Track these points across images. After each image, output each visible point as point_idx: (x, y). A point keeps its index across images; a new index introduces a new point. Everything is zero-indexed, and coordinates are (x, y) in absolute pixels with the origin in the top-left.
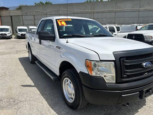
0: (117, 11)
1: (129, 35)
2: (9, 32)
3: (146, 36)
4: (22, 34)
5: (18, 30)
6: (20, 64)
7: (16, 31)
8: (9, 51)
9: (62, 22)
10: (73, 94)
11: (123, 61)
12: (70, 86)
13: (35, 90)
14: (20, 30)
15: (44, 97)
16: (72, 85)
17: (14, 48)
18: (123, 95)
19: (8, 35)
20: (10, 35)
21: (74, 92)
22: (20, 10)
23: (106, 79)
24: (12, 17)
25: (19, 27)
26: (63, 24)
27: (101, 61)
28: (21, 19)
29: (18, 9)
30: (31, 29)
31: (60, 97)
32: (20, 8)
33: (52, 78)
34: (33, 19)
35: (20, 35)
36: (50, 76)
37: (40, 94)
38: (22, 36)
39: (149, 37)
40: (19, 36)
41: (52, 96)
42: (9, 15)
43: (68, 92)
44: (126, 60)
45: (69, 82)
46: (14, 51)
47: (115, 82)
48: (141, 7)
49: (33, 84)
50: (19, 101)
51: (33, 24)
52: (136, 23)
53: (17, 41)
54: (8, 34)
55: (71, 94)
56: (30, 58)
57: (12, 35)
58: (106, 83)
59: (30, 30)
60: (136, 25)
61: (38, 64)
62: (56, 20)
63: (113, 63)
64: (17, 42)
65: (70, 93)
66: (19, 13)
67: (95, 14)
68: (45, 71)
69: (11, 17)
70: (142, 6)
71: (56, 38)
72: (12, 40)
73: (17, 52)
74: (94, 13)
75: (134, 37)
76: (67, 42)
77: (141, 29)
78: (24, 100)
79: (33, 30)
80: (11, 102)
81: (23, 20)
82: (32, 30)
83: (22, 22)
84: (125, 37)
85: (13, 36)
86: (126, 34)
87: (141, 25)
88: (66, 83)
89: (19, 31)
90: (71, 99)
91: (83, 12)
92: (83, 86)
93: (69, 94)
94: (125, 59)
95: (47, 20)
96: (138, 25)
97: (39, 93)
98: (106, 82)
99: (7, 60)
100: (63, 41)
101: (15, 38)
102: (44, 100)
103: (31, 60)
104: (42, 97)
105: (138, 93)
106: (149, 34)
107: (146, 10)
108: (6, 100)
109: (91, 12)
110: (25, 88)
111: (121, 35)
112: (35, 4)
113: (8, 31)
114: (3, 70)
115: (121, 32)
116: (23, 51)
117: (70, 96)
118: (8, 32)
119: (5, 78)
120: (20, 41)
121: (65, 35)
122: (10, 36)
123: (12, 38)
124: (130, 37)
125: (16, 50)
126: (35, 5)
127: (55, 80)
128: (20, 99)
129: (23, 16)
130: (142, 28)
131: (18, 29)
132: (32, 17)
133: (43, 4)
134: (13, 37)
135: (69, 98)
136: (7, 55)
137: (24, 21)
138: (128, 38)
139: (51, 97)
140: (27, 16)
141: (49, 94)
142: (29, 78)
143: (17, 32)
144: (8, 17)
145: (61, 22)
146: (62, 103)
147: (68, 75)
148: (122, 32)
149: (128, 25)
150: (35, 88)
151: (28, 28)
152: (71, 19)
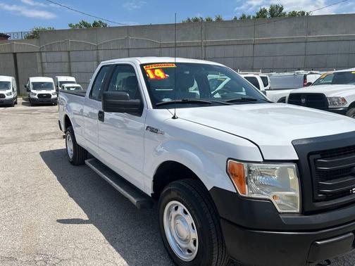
0: (257, 42)
1: (292, 96)
2: (11, 90)
3: (330, 98)
4: (39, 95)
5: (31, 86)
6: (46, 166)
7: (26, 87)
8: (14, 135)
9: (156, 71)
10: (192, 241)
11: (315, 160)
12: (184, 221)
13: (93, 232)
14: (37, 86)
15: (115, 248)
16: (189, 219)
17: (24, 128)
18: (318, 243)
19: (7, 97)
20: (12, 96)
21: (194, 235)
22: (35, 41)
23: (279, 205)
24: (18, 55)
25: (33, 80)
26: (158, 75)
27: (265, 161)
28: (39, 61)
29: (32, 37)
30: (62, 83)
31: (154, 246)
32: (36, 35)
33: (134, 200)
34: (67, 60)
35: (36, 97)
36: (128, 195)
37: (107, 242)
38: (41, 99)
39: (338, 101)
40: (34, 100)
41: (136, 244)
42: (10, 51)
43: (179, 234)
44: (322, 158)
45: (180, 211)
46: (26, 136)
47: (298, 211)
48: (309, 34)
49: (85, 217)
50: (57, 261)
51: (66, 70)
52: (304, 69)
53: (30, 110)
54: (8, 94)
55: (186, 241)
56: (71, 153)
57: (17, 97)
58: (280, 213)
59: (59, 84)
60: (302, 72)
61: (94, 168)
62: (142, 66)
63: (294, 165)
64: (30, 112)
65: (185, 237)
66: (33, 45)
67: (207, 48)
68: (114, 185)
69: (15, 54)
70: (314, 31)
71: (145, 108)
72: (16, 108)
73: (34, 138)
74: (205, 46)
75: (303, 100)
76: (174, 118)
77: (318, 83)
78: (68, 256)
79: (66, 85)
80: (39, 263)
81: (42, 63)
82: (63, 85)
83: (39, 67)
84: (282, 100)
85: (20, 100)
86: (286, 93)
87: (314, 72)
88: (174, 214)
89: (34, 89)
90: (187, 253)
91: (182, 45)
92: (221, 220)
93: (181, 239)
94: (319, 156)
95: (117, 65)
96: (309, 72)
97: (102, 237)
98: (279, 210)
99: (13, 158)
100: (164, 115)
101: (23, 104)
102: (117, 255)
103: (71, 157)
104: (111, 247)
105: (351, 234)
106: (336, 93)
107: (321, 40)
108: (24, 259)
109: (200, 44)
110: (68, 225)
111: (274, 96)
112: (70, 25)
113: (9, 89)
114: (5, 181)
115: (270, 89)
116: (48, 134)
117: (184, 246)
118: (8, 91)
119: (13, 202)
120: (36, 110)
121: (166, 100)
122: (11, 100)
123: (16, 103)
124: (295, 99)
125: (31, 132)
126: (69, 28)
127: (143, 207)
128: (59, 255)
129: (43, 54)
130: (319, 79)
131: (33, 83)
132: (64, 57)
133: (90, 26)
134: (18, 101)
135: (182, 250)
136: (11, 146)
137: (46, 64)
138: (290, 102)
139: (133, 246)
140: (52, 54)
141: (128, 241)
142: (72, 202)
143: (30, 91)
144: (8, 55)
145: (153, 70)
146: (162, 261)
147: (178, 194)
148: (274, 89)
149: (286, 74)
150: (91, 226)
151: (55, 79)
152: (175, 63)
